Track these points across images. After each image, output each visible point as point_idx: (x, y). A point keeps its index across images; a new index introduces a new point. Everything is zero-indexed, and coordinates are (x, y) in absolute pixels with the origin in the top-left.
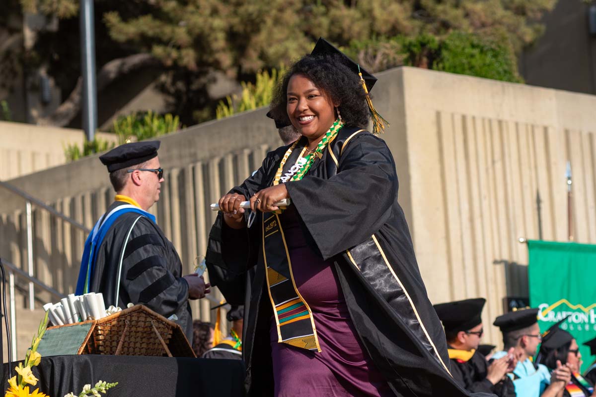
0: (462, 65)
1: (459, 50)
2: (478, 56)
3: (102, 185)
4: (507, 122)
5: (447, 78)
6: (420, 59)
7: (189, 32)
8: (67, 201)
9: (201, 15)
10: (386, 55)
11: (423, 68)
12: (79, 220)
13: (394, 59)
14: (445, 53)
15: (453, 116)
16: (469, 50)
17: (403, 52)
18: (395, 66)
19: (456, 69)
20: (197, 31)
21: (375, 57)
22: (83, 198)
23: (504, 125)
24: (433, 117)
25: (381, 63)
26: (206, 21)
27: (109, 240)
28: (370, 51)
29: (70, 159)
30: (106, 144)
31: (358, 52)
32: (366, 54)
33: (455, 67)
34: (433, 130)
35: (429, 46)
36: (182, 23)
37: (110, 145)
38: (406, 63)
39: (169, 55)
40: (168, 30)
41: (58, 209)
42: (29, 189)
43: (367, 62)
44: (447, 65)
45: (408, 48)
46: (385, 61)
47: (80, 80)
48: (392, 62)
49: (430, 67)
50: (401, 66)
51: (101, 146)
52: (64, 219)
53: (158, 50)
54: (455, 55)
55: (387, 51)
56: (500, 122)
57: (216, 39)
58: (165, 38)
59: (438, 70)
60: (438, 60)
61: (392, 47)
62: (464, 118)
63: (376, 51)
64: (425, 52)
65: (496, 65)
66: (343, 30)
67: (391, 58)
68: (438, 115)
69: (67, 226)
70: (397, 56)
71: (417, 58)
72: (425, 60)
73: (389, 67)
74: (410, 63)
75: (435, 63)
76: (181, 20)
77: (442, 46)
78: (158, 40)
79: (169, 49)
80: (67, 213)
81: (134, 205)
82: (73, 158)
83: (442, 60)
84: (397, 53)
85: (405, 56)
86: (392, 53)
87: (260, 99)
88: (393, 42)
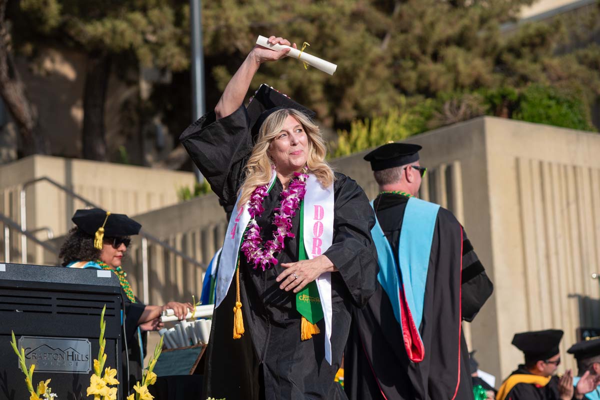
0: (540, 115)
1: (537, 101)
2: (554, 107)
4: (580, 168)
6: (501, 110)
7: (290, 84)
8: (179, 237)
10: (469, 106)
12: (190, 254)
13: (478, 109)
14: (524, 105)
15: (530, 161)
16: (546, 102)
17: (485, 103)
18: (478, 116)
20: (296, 84)
21: (459, 108)
22: (194, 235)
23: (578, 170)
24: (512, 163)
25: (465, 113)
26: (305, 75)
28: (455, 102)
29: (182, 200)
31: (443, 103)
32: (451, 105)
33: (533, 117)
35: (509, 98)
36: (284, 77)
38: (488, 113)
41: (171, 244)
43: (452, 112)
44: (526, 115)
45: (490, 100)
46: (469, 111)
48: (475, 113)
49: (510, 117)
50: (483, 116)
52: (176, 254)
54: (533, 106)
55: (471, 103)
56: (575, 168)
57: (314, 92)
59: (518, 119)
60: (517, 110)
61: (476, 99)
62: (541, 164)
63: (459, 102)
64: (506, 103)
65: (572, 115)
66: (430, 83)
67: (474, 109)
68: (517, 161)
69: (179, 259)
70: (479, 107)
71: (498, 108)
72: (505, 110)
73: (472, 117)
74: (492, 114)
75: (515, 113)
76: (283, 74)
77: (522, 98)
80: (179, 248)
82: (184, 198)
83: (521, 111)
84: (480, 104)
85: (487, 107)
86: (475, 104)
87: (354, 146)
88: (476, 94)
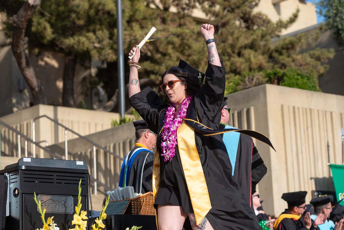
0: (293, 83)
1: (292, 76)
2: (300, 79)
3: (128, 138)
4: (313, 110)
5: (286, 89)
6: (274, 81)
8: (112, 145)
9: (172, 60)
10: (258, 79)
11: (275, 84)
12: (118, 154)
13: (262, 80)
14: (285, 78)
15: (289, 107)
16: (296, 77)
17: (266, 77)
18: (262, 84)
19: (290, 85)
21: (253, 80)
22: (119, 144)
23: (312, 111)
24: (280, 108)
25: (256, 82)
26: (174, 63)
27: (135, 164)
28: (251, 77)
29: (113, 127)
30: (130, 119)
31: (245, 77)
32: (249, 78)
33: (290, 84)
34: (280, 113)
35: (278, 75)
37: (131, 120)
38: (267, 82)
39: (157, 79)
40: (157, 68)
41: (108, 149)
42: (94, 140)
43: (249, 82)
44: (286, 83)
45: (268, 76)
46: (258, 82)
47: (117, 90)
48: (260, 82)
49: (278, 84)
50: (265, 84)
51: (127, 120)
52: (110, 154)
53: (153, 77)
54: (290, 79)
55: (258, 77)
56: (310, 110)
58: (156, 71)
59: (282, 85)
60: (282, 81)
61: (261, 75)
62: (294, 108)
63: (253, 77)
64: (276, 78)
65: (309, 83)
66: (237, 68)
67: (260, 80)
68: (282, 106)
69: (112, 157)
70: (263, 79)
71: (272, 80)
72: (276, 81)
73: (259, 84)
74: (269, 83)
75: (281, 82)
76: (163, 63)
77: (284, 75)
78: (153, 72)
79: (158, 76)
80: (112, 151)
81: (145, 148)
82: (115, 126)
83: (284, 81)
84: (263, 78)
85: (267, 79)
86: (261, 78)
88: (261, 73)
